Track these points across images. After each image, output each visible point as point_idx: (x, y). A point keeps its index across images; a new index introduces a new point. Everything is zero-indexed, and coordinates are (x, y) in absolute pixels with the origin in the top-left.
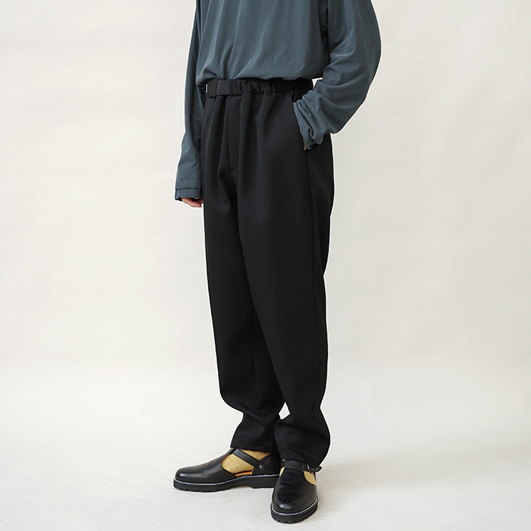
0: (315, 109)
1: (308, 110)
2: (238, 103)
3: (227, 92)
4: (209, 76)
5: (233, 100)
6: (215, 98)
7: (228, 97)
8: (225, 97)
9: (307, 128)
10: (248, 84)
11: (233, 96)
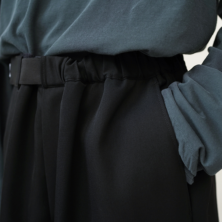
2: (56, 101)
3: (36, 79)
4: (12, 51)
5: (50, 93)
9: (197, 145)
10: (74, 65)
11: (47, 87)
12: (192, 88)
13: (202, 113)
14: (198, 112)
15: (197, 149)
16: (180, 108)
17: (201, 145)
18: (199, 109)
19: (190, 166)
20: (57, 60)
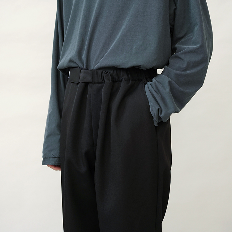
0: (166, 91)
1: (158, 91)
2: (99, 90)
3: (89, 79)
5: (96, 86)
6: (78, 84)
7: (90, 85)
8: (87, 84)
9: (157, 107)
10: (108, 74)
11: (94, 83)
12: (155, 84)
13: (160, 94)
14: (158, 94)
15: (157, 109)
16: (151, 92)
17: (159, 107)
18: (158, 93)
19: (155, 117)
20: (100, 71)
